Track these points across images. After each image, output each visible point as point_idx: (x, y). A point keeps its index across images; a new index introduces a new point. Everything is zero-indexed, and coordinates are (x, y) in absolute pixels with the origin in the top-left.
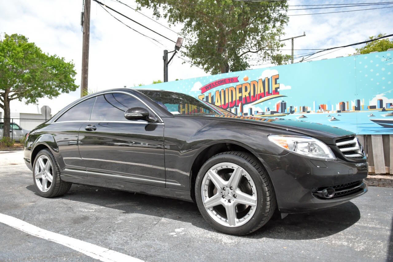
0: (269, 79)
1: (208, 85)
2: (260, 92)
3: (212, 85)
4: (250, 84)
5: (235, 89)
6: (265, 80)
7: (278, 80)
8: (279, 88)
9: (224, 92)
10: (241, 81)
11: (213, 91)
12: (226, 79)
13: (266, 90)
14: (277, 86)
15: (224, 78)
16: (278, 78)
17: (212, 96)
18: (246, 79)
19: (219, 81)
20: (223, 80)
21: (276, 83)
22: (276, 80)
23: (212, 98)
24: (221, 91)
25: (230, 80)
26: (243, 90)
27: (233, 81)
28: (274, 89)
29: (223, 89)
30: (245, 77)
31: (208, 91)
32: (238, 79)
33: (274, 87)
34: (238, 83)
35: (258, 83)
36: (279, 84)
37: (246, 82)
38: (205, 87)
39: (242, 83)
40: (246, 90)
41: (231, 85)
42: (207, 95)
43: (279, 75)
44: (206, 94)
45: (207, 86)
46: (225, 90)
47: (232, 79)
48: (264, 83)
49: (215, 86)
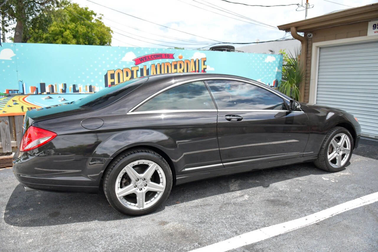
0: (199, 61)
1: (143, 57)
2: (192, 70)
3: (147, 57)
4: (184, 62)
5: (171, 64)
6: (196, 61)
7: (205, 62)
8: (206, 68)
9: (161, 66)
10: (176, 58)
11: (148, 64)
12: (162, 54)
13: (197, 69)
14: (205, 67)
15: (160, 53)
16: (206, 61)
17: (147, 69)
18: (181, 58)
19: (155, 55)
20: (159, 55)
21: (204, 65)
22: (204, 61)
23: (148, 71)
24: (157, 66)
25: (166, 55)
26: (178, 66)
27: (169, 57)
28: (202, 69)
29: (159, 64)
30: (180, 55)
31: (143, 64)
32: (174, 56)
33: (202, 67)
34: (174, 60)
35: (190, 62)
36: (206, 65)
37: (180, 60)
38: (139, 59)
39: (177, 60)
40: (181, 67)
41: (167, 60)
42: (142, 68)
43: (206, 58)
44: (141, 66)
45: (141, 58)
46: (161, 65)
47: (168, 56)
48: (195, 63)
49: (150, 59)
